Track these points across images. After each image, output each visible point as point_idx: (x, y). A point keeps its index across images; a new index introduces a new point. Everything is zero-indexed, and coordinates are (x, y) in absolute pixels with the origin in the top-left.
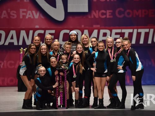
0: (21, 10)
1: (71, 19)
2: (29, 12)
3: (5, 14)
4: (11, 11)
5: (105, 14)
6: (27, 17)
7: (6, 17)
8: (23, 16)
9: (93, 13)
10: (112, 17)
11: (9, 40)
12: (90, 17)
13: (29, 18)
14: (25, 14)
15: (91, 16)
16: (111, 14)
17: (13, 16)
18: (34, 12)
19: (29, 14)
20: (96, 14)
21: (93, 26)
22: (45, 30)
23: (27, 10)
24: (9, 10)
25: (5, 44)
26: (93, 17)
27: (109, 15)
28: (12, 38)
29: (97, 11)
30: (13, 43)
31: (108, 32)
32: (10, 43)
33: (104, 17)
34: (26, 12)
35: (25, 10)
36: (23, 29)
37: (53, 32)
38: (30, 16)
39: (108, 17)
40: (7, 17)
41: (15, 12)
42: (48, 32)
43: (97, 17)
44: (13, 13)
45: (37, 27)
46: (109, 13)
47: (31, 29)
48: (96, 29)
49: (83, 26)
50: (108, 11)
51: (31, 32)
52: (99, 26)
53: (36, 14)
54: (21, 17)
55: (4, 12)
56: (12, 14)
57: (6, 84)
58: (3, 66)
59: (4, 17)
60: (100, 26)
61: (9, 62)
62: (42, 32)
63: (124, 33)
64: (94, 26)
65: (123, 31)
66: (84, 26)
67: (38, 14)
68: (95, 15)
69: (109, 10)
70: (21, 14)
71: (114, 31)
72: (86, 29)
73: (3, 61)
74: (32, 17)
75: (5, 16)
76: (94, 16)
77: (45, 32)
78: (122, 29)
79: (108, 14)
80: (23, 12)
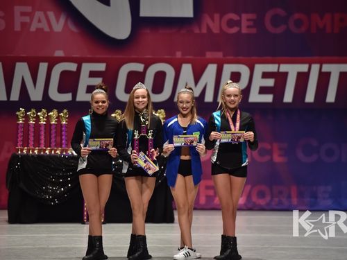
0: (18, 9)
2: (39, 14)
5: (238, 23)
6: (33, 29)
8: (24, 25)
9: (207, 20)
10: (254, 31)
13: (39, 30)
14: (27, 19)
15: (200, 29)
16: (251, 23)
18: (51, 15)
20: (213, 24)
21: (205, 55)
22: (80, 62)
26: (204, 31)
27: (248, 27)
29: (217, 16)
31: (244, 70)
33: (234, 30)
34: (31, 15)
35: (29, 9)
37: (101, 67)
38: (40, 26)
39: (244, 31)
43: (216, 31)
45: (59, 53)
46: (248, 20)
47: (44, 60)
49: (179, 55)
50: (244, 16)
51: (43, 67)
52: (219, 55)
53: (58, 21)
54: (17, 28)
60: (224, 56)
63: (285, 75)
64: (209, 55)
65: (284, 68)
67: (62, 20)
69: (246, 12)
71: (260, 69)
72: (187, 62)
74: (47, 29)
77: (79, 69)
78: (279, 63)
79: (244, 24)
80: (23, 14)
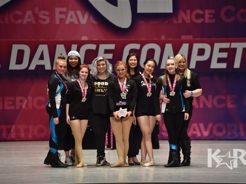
1: (143, 25)
3: (29, 17)
4: (39, 11)
7: (31, 22)
11: (36, 62)
12: (175, 22)
17: (44, 20)
19: (72, 17)
23: (67, 9)
24: (37, 9)
25: (30, 68)
28: (42, 58)
30: (43, 66)
32: (38, 67)
36: (60, 43)
40: (34, 22)
41: (47, 13)
42: (103, 47)
44: (44, 15)
48: (186, 42)
55: (29, 13)
56: (41, 16)
57: (30, 136)
58: (27, 105)
59: (28, 22)
61: (36, 99)
62: (93, 47)
66: (166, 38)
68: (185, 17)
70: (58, 17)
73: (26, 97)
75: (29, 20)
76: (183, 20)
